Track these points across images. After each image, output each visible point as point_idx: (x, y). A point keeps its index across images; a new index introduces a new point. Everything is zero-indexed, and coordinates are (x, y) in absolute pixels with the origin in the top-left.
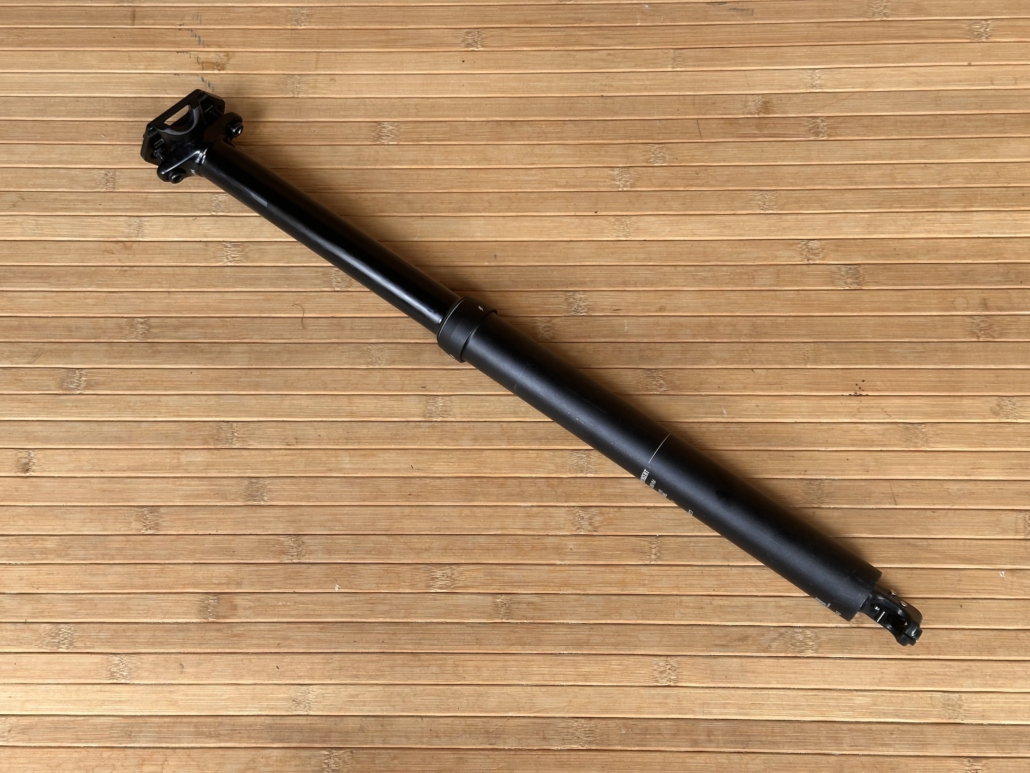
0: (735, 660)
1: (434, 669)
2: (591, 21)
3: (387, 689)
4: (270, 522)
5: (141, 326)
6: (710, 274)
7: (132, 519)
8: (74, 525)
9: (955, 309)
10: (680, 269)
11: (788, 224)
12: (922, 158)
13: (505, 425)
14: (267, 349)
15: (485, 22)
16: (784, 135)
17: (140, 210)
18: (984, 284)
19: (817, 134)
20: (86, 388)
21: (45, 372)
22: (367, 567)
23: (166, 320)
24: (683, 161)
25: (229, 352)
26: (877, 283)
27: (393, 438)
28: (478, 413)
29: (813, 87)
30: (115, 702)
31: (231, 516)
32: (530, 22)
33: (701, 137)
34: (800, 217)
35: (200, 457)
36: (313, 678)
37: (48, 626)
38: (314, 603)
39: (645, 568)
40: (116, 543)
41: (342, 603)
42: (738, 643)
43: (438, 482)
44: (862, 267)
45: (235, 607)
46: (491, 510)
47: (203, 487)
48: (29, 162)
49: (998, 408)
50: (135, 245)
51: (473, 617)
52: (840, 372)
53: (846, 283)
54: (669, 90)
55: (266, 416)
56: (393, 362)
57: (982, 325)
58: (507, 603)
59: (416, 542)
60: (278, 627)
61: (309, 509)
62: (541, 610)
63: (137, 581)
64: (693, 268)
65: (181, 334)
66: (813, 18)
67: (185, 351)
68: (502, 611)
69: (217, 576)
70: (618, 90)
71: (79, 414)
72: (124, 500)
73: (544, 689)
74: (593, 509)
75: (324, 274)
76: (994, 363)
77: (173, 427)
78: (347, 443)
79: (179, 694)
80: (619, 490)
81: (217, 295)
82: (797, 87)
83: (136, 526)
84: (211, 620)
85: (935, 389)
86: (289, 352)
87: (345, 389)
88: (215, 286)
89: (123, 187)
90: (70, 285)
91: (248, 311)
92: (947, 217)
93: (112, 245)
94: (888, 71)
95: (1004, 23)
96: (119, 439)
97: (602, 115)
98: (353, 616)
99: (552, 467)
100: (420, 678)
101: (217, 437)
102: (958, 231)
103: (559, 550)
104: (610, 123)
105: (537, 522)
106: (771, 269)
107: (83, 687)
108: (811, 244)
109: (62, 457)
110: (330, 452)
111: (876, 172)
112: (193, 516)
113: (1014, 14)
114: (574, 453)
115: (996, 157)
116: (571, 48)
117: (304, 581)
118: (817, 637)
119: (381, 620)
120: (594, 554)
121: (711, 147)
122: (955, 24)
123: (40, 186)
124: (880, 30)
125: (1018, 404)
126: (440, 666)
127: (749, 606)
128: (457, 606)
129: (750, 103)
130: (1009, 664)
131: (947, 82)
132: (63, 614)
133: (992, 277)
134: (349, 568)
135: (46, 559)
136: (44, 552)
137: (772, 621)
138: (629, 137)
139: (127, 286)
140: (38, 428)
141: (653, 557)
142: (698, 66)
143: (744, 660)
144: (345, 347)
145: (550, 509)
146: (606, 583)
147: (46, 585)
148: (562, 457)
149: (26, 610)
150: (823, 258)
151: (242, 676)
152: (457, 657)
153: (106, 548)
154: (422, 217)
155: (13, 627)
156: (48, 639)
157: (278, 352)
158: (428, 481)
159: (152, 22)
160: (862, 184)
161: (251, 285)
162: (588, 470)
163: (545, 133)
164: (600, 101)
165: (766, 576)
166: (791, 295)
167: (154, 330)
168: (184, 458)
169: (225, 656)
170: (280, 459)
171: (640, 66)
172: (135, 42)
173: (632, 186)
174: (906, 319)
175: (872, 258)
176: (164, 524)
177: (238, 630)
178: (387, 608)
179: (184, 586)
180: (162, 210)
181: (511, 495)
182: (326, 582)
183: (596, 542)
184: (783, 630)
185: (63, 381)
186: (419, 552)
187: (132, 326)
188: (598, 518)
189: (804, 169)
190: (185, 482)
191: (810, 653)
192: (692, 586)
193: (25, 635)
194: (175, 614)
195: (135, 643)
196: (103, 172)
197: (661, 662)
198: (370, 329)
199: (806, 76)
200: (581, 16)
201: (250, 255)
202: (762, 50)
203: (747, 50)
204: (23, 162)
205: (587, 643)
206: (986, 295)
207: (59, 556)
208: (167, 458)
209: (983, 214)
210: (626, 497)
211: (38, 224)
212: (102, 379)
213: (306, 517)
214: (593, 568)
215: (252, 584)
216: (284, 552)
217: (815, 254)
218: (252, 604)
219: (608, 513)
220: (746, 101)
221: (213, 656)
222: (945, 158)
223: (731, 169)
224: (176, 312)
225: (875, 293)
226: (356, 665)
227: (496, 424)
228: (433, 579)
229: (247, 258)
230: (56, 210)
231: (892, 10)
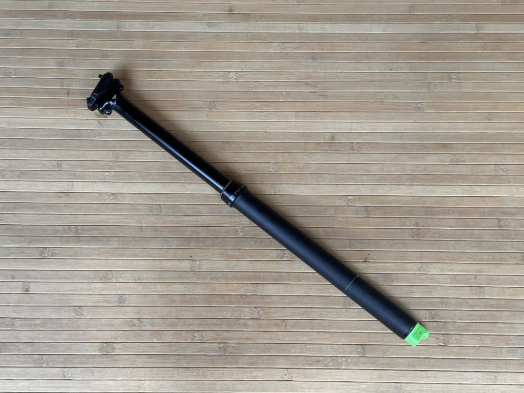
0: (314, 370)
1: (195, 374)
2: (261, 99)
3: (176, 382)
4: (128, 313)
5: (73, 229)
6: (309, 209)
7: (71, 312)
8: (48, 313)
9: (406, 226)
10: (296, 207)
11: (340, 189)
12: (395, 161)
13: (224, 273)
14: (127, 239)
15: (217, 98)
16: (339, 150)
17: (72, 179)
18: (417, 215)
19: (353, 150)
20: (51, 256)
21: (34, 249)
22: (168, 332)
23: (84, 227)
24: (298, 161)
25: (110, 241)
26: (375, 214)
27: (179, 278)
28: (213, 268)
29: (352, 130)
30: (66, 387)
31: (112, 310)
32: (236, 99)
33: (306, 150)
34: (345, 186)
35: (99, 286)
36: (145, 377)
37: (38, 356)
38: (146, 347)
39: (280, 332)
40: (65, 321)
41: (158, 347)
42: (315, 363)
43: (197, 296)
44: (370, 207)
45: (114, 348)
46: (218, 308)
47: (101, 298)
48: (25, 157)
49: (420, 268)
50: (71, 194)
51: (211, 353)
52: (359, 252)
53: (363, 214)
54: (293, 129)
55: (126, 268)
56: (178, 246)
57: (416, 233)
58: (224, 346)
59: (187, 321)
60: (132, 356)
61: (144, 307)
62: (238, 350)
63: (74, 337)
64: (301, 207)
65: (90, 233)
66: (352, 100)
67: (92, 240)
68: (222, 350)
69: (107, 336)
70: (272, 129)
71: (49, 267)
72: (68, 304)
73: (239, 382)
74: (259, 308)
75: (150, 207)
76: (420, 249)
77: (88, 273)
78: (159, 280)
79: (92, 384)
80: (269, 300)
81: (106, 216)
82: (345, 130)
83: (73, 315)
84: (104, 354)
85: (396, 259)
86: (135, 241)
87: (159, 257)
88: (105, 212)
89: (65, 168)
90: (44, 211)
91: (118, 223)
92: (404, 187)
93: (61, 194)
94: (382, 124)
95: (430, 104)
96: (65, 278)
97: (265, 140)
98: (162, 352)
99: (243, 290)
100: (189, 378)
101: (106, 277)
102: (408, 193)
103: (245, 325)
104: (269, 143)
105: (237, 314)
106: (333, 208)
107: (53, 381)
108: (350, 197)
109: (42, 285)
110: (152, 284)
111: (376, 167)
112: (96, 310)
113: (434, 100)
114: (252, 285)
115: (424, 162)
116: (253, 110)
117: (142, 338)
118: (347, 361)
119: (173, 354)
120: (259, 326)
121: (310, 155)
122: (410, 104)
123: (30, 168)
124: (379, 106)
125: (429, 266)
126: (197, 373)
127: (320, 348)
128: (204, 348)
129: (326, 136)
130: (420, 372)
131: (406, 130)
132: (44, 351)
133: (421, 213)
134: (161, 332)
135: (37, 328)
136: (36, 325)
137: (329, 354)
138: (276, 150)
139: (67, 212)
140: (32, 273)
141: (283, 328)
142: (305, 119)
143: (318, 370)
144: (159, 239)
145: (242, 308)
146: (264, 339)
147: (37, 339)
148: (247, 286)
149: (29, 350)
150: (354, 204)
151: (117, 377)
152: (204, 369)
153: (61, 324)
154: (190, 183)
155: (23, 356)
156: (38, 361)
157: (131, 241)
158: (193, 296)
159: (76, 96)
160: (370, 172)
161: (119, 212)
162: (258, 292)
163: (241, 147)
164: (265, 134)
165: (328, 336)
166: (341, 219)
167: (79, 231)
168: (93, 286)
169: (110, 369)
170: (132, 286)
171: (281, 119)
172: (69, 105)
173: (277, 171)
174: (386, 230)
175: (374, 204)
176: (85, 314)
177: (116, 357)
178: (176, 349)
179: (93, 339)
180: (82, 179)
181: (226, 302)
182: (151, 338)
183: (261, 322)
184: (334, 358)
185: (42, 253)
186: (189, 326)
187: (70, 229)
188: (261, 312)
189: (347, 165)
190: (93, 296)
191: (344, 367)
192: (298, 340)
193: (29, 360)
194: (90, 351)
195: (74, 363)
196: (56, 162)
197: (285, 371)
198: (169, 232)
199: (349, 125)
200: (257, 96)
201: (119, 199)
202: (331, 113)
203: (325, 113)
204: (22, 157)
205: (256, 363)
206: (418, 220)
207: (42, 327)
208: (85, 286)
209: (418, 186)
210: (272, 303)
211: (29, 185)
212: (57, 252)
213: (143, 311)
214: (259, 332)
215: (121, 339)
216: (134, 325)
217: (350, 202)
218: (121, 347)
219: (266, 310)
220: (325, 135)
221: (105, 369)
222: (404, 162)
223: (318, 164)
224: (88, 223)
225: (374, 219)
226: (163, 372)
227: (220, 273)
228: (194, 337)
229: (118, 200)
230: (37, 178)
231: (385, 97)
